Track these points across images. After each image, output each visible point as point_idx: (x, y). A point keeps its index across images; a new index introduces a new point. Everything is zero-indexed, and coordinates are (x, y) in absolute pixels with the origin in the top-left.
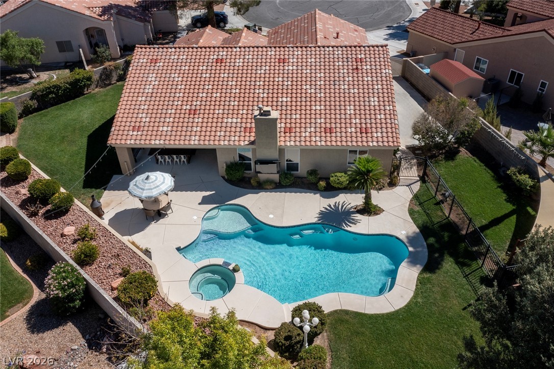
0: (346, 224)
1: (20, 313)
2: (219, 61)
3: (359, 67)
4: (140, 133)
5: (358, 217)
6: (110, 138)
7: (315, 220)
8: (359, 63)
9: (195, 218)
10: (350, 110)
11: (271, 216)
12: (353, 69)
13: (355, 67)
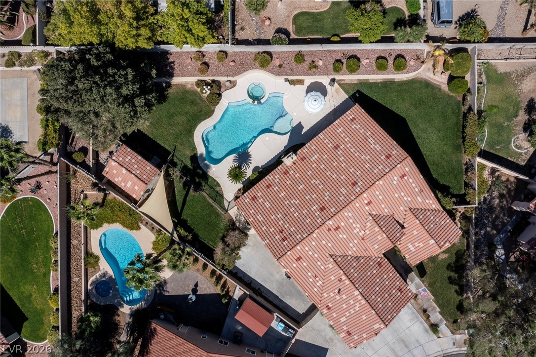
0: (237, 157)
1: (291, 28)
2: (354, 184)
3: (281, 234)
4: (349, 119)
5: (236, 164)
6: (359, 106)
7: (249, 150)
8: (283, 237)
9: (295, 114)
10: (267, 204)
11: (267, 139)
12: (283, 230)
13: (283, 233)
